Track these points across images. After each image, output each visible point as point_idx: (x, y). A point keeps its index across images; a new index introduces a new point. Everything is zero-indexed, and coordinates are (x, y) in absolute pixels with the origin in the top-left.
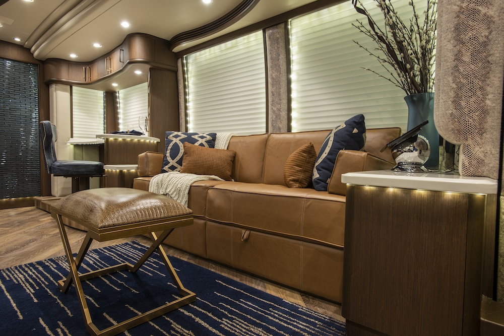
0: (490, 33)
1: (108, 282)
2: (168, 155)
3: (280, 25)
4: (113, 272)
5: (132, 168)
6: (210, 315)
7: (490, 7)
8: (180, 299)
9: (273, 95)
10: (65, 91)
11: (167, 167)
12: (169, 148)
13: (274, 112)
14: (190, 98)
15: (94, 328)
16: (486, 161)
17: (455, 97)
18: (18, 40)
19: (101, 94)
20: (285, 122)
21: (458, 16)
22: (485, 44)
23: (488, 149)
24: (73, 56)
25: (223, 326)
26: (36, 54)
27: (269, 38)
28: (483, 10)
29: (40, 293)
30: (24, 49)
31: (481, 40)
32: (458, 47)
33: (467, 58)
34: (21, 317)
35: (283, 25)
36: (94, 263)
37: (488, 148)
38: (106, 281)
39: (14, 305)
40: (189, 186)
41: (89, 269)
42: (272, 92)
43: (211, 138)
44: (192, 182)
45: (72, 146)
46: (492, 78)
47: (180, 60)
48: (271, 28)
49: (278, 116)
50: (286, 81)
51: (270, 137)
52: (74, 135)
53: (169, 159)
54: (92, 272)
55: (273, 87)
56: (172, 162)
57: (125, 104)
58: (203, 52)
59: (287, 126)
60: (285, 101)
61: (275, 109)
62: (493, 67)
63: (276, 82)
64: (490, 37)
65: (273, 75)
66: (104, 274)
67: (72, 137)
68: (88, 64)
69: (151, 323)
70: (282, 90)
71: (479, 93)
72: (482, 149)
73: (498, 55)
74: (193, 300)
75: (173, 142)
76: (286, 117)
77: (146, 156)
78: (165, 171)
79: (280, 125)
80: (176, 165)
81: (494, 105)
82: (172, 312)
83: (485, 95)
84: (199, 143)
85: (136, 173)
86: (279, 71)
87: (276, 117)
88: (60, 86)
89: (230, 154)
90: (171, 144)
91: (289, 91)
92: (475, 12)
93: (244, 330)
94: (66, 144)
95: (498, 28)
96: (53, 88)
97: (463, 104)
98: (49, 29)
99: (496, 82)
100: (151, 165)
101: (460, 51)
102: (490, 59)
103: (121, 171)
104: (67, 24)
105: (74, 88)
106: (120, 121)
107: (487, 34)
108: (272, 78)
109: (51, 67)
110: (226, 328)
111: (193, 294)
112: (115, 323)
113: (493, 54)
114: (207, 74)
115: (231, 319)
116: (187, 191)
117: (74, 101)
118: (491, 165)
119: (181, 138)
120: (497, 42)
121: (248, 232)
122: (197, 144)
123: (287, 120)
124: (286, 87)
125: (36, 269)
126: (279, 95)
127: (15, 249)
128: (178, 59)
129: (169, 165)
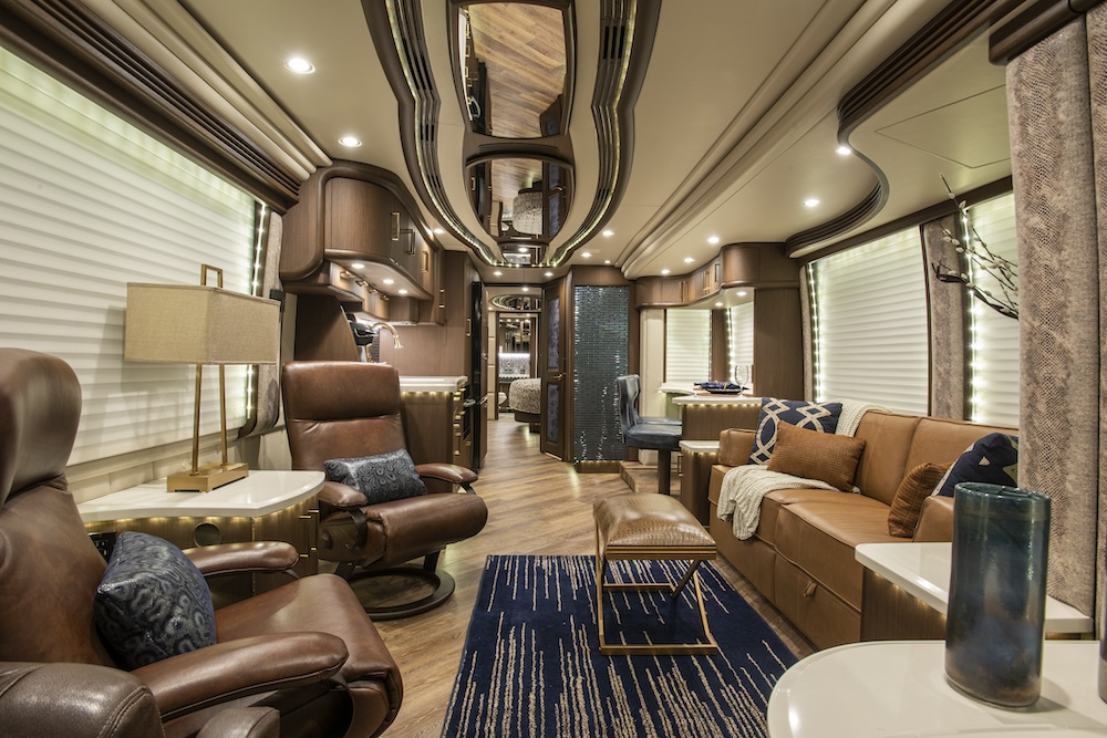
0: (1068, 375)
1: (642, 601)
2: (759, 436)
3: (946, 219)
4: (654, 591)
5: (712, 450)
6: (719, 675)
7: (1066, 336)
8: (700, 645)
9: (938, 343)
10: (658, 318)
11: (755, 454)
12: (762, 425)
13: (939, 374)
14: (822, 328)
15: (602, 640)
16: (1066, 580)
17: (1029, 464)
18: (607, 262)
19: (707, 314)
20: (957, 395)
21: (1030, 339)
22: (1063, 392)
23: (1070, 562)
24: (665, 272)
25: (722, 691)
26: (626, 274)
27: (929, 242)
28: (1059, 339)
29: (582, 592)
30: (615, 269)
31: (1059, 384)
32: (1031, 386)
33: (1042, 407)
34: (560, 609)
35: (951, 220)
36: (642, 574)
37: (1070, 560)
38: (642, 598)
39: (559, 596)
40: (761, 496)
41: (633, 580)
42: (937, 339)
43: (829, 413)
44: (767, 490)
45: (664, 395)
46: (1073, 448)
47: (803, 269)
48: (932, 225)
49: (946, 384)
50: (960, 320)
51: (921, 425)
52: (667, 378)
53: (759, 443)
54: (634, 584)
55: (938, 329)
56: (763, 449)
57: (739, 328)
58: (838, 255)
59: (962, 404)
60: (957, 358)
61: (941, 370)
62: (1074, 430)
63: (944, 322)
64: (1068, 382)
65: (938, 307)
66: (644, 590)
67: (665, 381)
68: (684, 277)
69: (655, 658)
70: (952, 336)
71: (1057, 467)
72: (1061, 560)
73: (1080, 413)
74: (713, 653)
75: (768, 417)
76: (960, 387)
77: (729, 435)
78: (751, 462)
79: (949, 401)
80: (767, 454)
81: (1077, 492)
82: (683, 658)
83: (1065, 473)
84: (806, 421)
85: (717, 457)
86: (947, 302)
87: (943, 385)
88: (652, 312)
89: (854, 444)
90: (765, 420)
91: (967, 337)
92: (1048, 339)
93: (742, 706)
94: (657, 391)
95: (1079, 371)
96: (644, 314)
97: (1039, 478)
98: (634, 250)
99: (1079, 457)
100: (735, 449)
101: (1034, 394)
102: (1069, 416)
103: (696, 454)
104: (649, 248)
105: (668, 310)
106: (732, 354)
107: (1064, 377)
108: (937, 313)
109: (641, 288)
110: (724, 695)
111: (714, 644)
112: (624, 643)
113: (1073, 410)
114: (846, 292)
115: (738, 689)
116: (758, 503)
117: (668, 329)
118: (1075, 590)
119: (780, 410)
120: (1077, 392)
121: (814, 585)
122: (801, 424)
123: (962, 394)
124: (960, 332)
125: (588, 564)
126: (948, 344)
127: (581, 534)
128: (800, 267)
129: (758, 453)
